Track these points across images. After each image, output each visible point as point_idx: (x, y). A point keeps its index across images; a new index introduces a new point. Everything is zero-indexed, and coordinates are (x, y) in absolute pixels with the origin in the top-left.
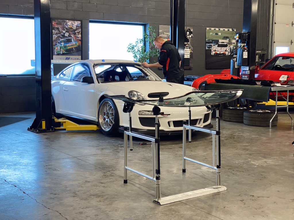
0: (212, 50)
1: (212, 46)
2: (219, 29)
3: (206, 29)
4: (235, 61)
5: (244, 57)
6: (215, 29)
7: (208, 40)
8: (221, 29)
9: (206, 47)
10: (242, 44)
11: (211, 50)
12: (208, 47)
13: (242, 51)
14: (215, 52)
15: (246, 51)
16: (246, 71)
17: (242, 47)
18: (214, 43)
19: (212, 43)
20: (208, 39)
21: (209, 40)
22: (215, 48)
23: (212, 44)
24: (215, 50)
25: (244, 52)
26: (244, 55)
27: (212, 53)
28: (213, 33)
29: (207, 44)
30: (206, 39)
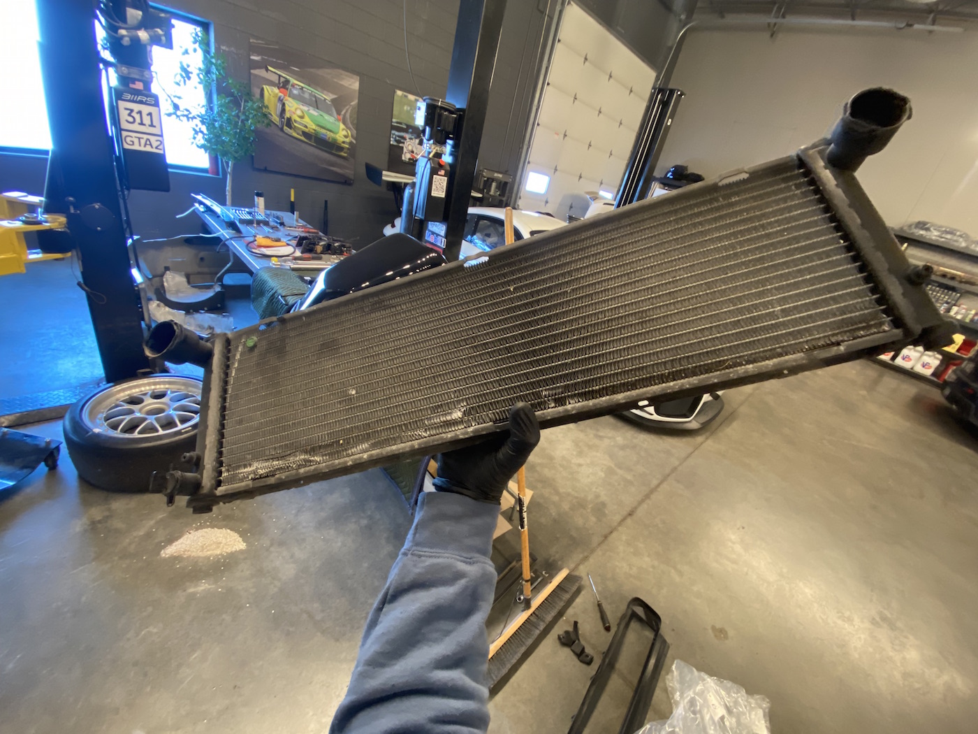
0: (405, 150)
1: (405, 139)
3: (395, 92)
5: (434, 194)
7: (397, 123)
9: (392, 139)
10: (434, 146)
11: (403, 147)
12: (396, 141)
13: (429, 171)
14: (412, 156)
15: (442, 172)
16: (437, 235)
18: (411, 133)
19: (405, 131)
20: (399, 121)
21: (401, 123)
22: (413, 147)
23: (407, 136)
24: (413, 152)
25: (435, 176)
26: (434, 187)
27: (403, 156)
28: (411, 109)
29: (393, 132)
30: (392, 118)
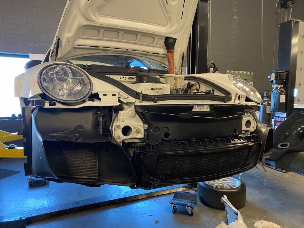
2: (239, 72)
4: (266, 105)
5: (281, 102)
6: (235, 72)
8: (240, 72)
10: (278, 85)
13: (278, 94)
15: (283, 94)
16: (281, 117)
17: (278, 89)
25: (281, 95)
26: (281, 99)
